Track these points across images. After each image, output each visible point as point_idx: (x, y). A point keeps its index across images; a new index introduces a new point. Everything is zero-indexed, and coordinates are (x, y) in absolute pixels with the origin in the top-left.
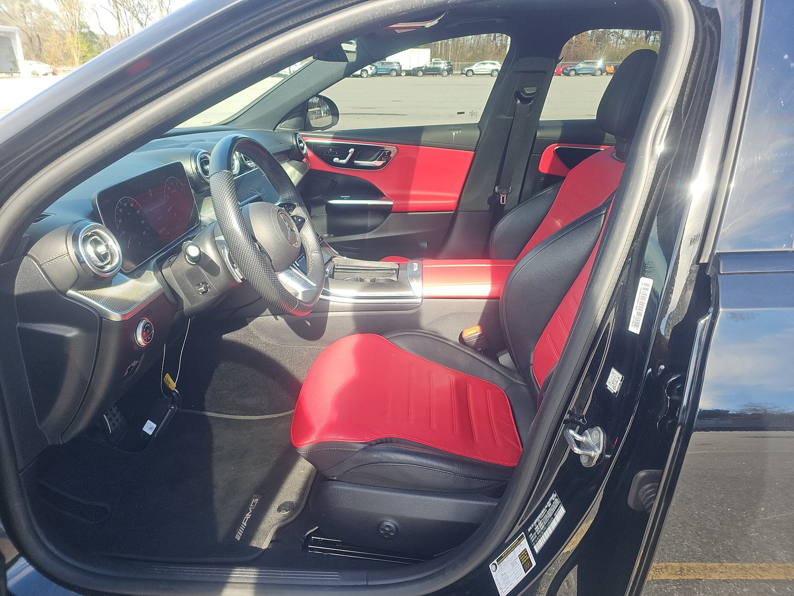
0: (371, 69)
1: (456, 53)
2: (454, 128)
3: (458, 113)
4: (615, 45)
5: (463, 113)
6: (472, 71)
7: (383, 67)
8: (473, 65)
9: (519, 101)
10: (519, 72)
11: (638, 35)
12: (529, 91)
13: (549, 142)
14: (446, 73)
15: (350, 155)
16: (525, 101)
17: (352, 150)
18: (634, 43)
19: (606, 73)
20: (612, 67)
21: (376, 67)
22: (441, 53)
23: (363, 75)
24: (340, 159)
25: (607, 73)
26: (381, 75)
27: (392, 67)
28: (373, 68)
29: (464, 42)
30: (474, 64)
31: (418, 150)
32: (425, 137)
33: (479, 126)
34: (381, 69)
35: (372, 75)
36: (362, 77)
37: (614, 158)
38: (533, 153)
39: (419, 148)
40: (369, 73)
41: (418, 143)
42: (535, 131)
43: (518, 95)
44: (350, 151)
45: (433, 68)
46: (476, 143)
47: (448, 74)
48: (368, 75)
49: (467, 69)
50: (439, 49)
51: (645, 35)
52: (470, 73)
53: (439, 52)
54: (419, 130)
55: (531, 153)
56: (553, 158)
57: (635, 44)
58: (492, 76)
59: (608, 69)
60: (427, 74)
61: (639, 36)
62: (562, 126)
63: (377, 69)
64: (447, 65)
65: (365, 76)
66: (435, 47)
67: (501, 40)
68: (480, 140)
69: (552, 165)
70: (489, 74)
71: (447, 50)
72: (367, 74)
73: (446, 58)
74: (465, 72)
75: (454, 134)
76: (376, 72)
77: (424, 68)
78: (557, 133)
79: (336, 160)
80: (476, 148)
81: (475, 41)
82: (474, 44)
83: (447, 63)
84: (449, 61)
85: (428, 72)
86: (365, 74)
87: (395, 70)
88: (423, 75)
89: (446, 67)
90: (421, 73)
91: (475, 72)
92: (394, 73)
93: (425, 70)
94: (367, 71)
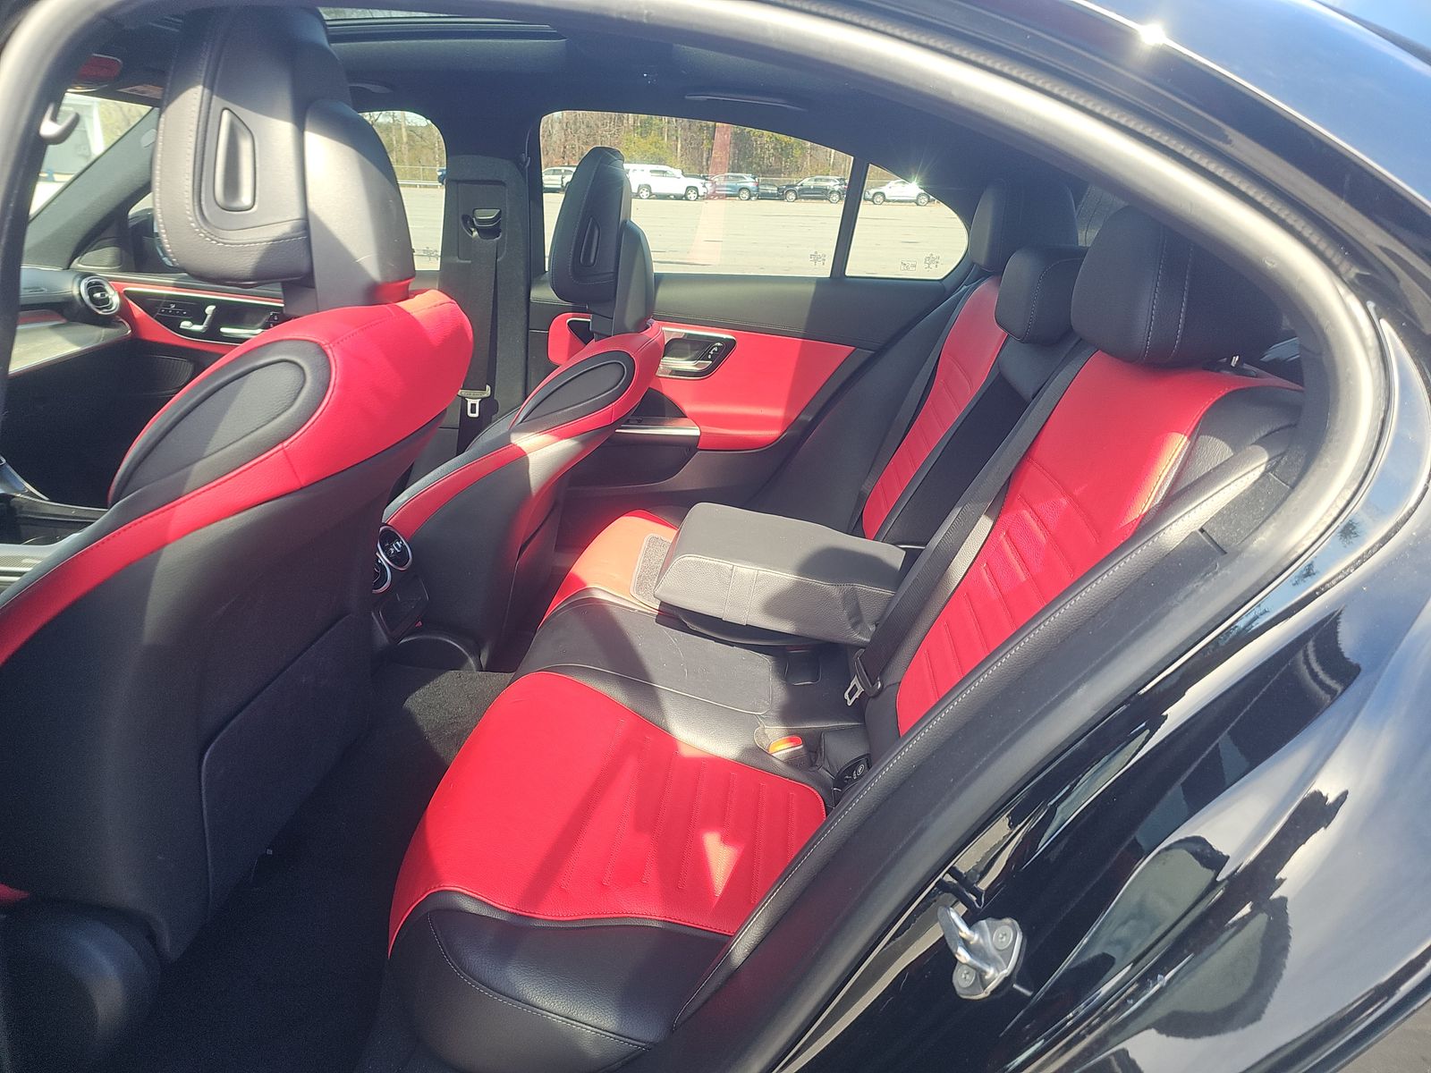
0: (704, 186)
6: (883, 194)
7: (727, 183)
8: (883, 185)
9: (475, 233)
14: (837, 197)
17: (210, 309)
21: (714, 183)
23: (689, 196)
24: (194, 324)
26: (720, 197)
27: (741, 185)
28: (709, 185)
30: (888, 183)
34: (723, 186)
35: (707, 197)
36: (687, 199)
40: (701, 193)
45: (814, 188)
47: (841, 199)
48: (698, 196)
49: (873, 191)
52: (879, 199)
58: (918, 205)
60: (804, 198)
63: (716, 186)
64: (838, 182)
65: (695, 199)
70: (910, 201)
72: (696, 195)
74: (870, 197)
76: (714, 192)
77: (797, 188)
79: (185, 324)
83: (838, 180)
85: (804, 194)
86: (692, 195)
87: (746, 188)
88: (796, 199)
89: (837, 188)
90: (791, 196)
91: (887, 198)
92: (745, 195)
93: (799, 191)
94: (696, 188)
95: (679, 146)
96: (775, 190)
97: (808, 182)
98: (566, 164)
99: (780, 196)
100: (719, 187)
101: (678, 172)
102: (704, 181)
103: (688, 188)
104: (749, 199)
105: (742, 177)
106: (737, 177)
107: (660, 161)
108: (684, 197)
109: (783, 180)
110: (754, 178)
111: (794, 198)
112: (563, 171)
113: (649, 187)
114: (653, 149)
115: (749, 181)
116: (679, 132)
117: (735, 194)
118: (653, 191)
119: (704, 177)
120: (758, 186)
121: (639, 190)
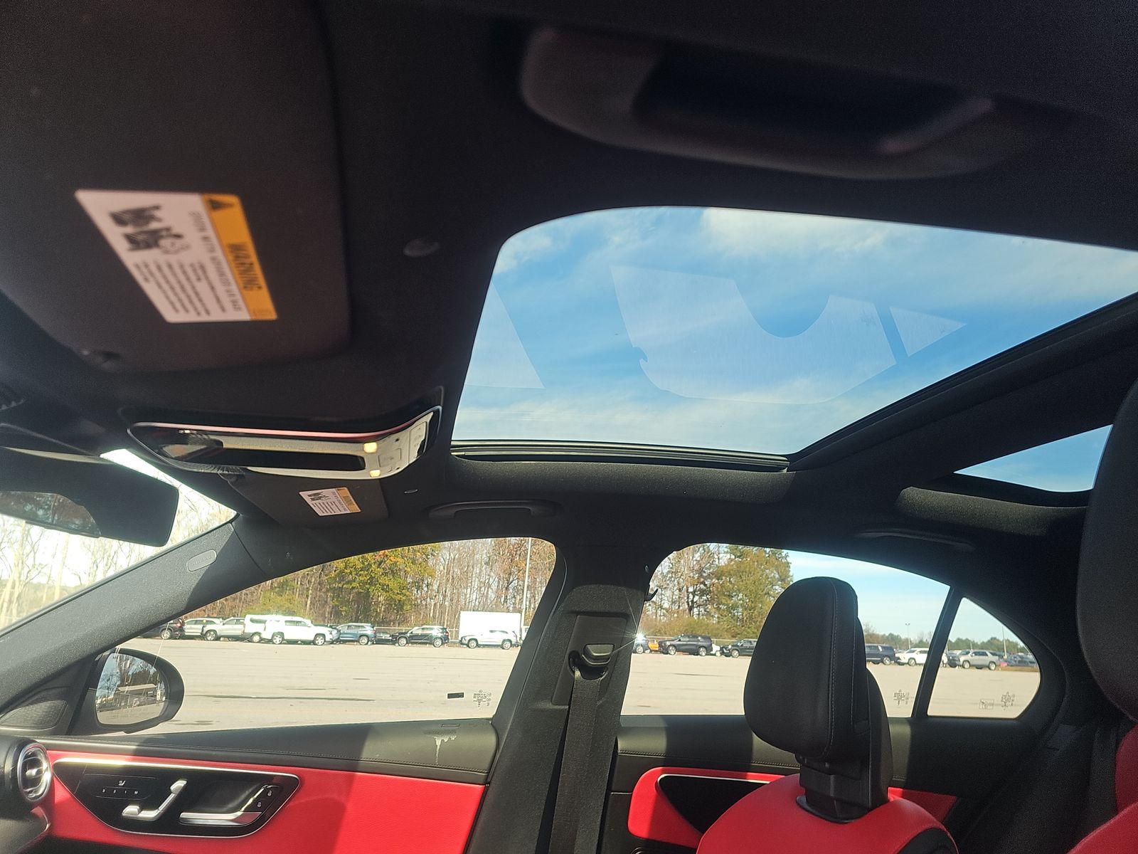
0: (331, 633)
1: (455, 616)
2: (439, 728)
3: (450, 696)
4: (654, 617)
5: (461, 695)
7: (349, 631)
9: (578, 673)
10: (577, 613)
11: (679, 607)
12: (597, 651)
13: (643, 763)
14: (439, 642)
15: (172, 797)
16: (590, 672)
17: (179, 784)
18: (676, 615)
19: (649, 651)
20: (656, 642)
21: (339, 631)
22: (434, 617)
23: (317, 642)
24: (142, 809)
25: (651, 651)
26: (345, 642)
27: (362, 632)
28: (335, 632)
29: (465, 604)
31: (350, 780)
32: (372, 751)
33: (495, 724)
34: (346, 634)
35: (332, 642)
36: (315, 644)
37: (804, 809)
38: (613, 788)
39: (353, 776)
40: (327, 639)
41: (352, 766)
42: (615, 738)
43: (577, 660)
44: (173, 788)
45: (422, 635)
46: (486, 765)
47: (442, 644)
48: (325, 641)
50: (432, 611)
51: (687, 606)
53: (431, 615)
54: (359, 733)
55: (609, 789)
56: (656, 802)
57: (678, 617)
58: (503, 649)
59: (650, 645)
60: (412, 643)
61: (681, 608)
62: (666, 728)
63: (340, 634)
64: (441, 631)
65: (320, 644)
66: (426, 608)
67: (514, 604)
68: (498, 756)
69: (656, 820)
70: (497, 646)
71: (442, 613)
72: (323, 641)
73: (440, 623)
74: (466, 643)
75: (438, 742)
76: (339, 638)
77: (408, 635)
78: (657, 744)
79: (131, 810)
80: (488, 776)
81: (479, 603)
82: (478, 606)
83: (442, 629)
84: (445, 627)
85: (414, 640)
86: (320, 641)
87: (367, 636)
88: (407, 643)
89: (440, 635)
90: (403, 641)
91: (479, 643)
92: (365, 640)
93: (410, 637)
94: (324, 635)
95: (309, 602)
96: (388, 637)
97: (417, 631)
98: (206, 616)
99: (394, 640)
100: (343, 634)
101: (308, 622)
102: (331, 629)
103: (317, 635)
104: (367, 644)
105: (363, 627)
106: (359, 626)
107: (293, 613)
108: (313, 642)
109: (396, 629)
110: (373, 627)
111: (405, 642)
112: (205, 621)
113: (282, 634)
114: (288, 604)
115: (368, 629)
116: (310, 592)
117: (356, 640)
118: (285, 638)
119: (331, 627)
120: (375, 633)
121: (273, 637)
